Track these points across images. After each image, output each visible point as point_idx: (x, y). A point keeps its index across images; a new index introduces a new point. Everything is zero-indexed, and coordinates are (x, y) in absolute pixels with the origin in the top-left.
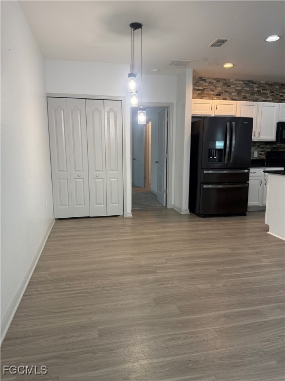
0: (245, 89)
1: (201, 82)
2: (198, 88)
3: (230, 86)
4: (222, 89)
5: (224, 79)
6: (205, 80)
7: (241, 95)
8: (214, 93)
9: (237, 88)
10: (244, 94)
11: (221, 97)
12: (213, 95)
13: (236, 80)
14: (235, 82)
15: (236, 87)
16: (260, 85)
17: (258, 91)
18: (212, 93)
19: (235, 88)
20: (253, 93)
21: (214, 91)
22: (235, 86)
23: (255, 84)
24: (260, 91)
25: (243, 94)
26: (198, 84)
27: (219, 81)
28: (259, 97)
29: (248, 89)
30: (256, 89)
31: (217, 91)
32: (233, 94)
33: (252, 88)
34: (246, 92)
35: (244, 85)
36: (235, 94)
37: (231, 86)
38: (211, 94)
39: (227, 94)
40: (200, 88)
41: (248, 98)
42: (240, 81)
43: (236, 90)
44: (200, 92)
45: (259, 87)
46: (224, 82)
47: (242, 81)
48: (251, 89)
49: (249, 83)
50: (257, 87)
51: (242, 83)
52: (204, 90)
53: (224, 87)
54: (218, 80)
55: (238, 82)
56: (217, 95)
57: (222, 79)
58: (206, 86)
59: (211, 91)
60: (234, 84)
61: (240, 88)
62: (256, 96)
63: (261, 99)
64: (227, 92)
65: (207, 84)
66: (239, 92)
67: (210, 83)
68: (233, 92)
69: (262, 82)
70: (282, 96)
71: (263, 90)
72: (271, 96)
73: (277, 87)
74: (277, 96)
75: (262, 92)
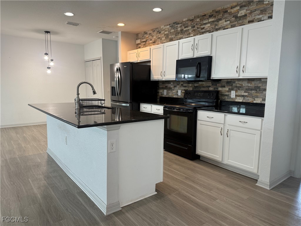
1: (145, 35)
2: (143, 40)
3: (161, 32)
4: (156, 37)
5: (157, 28)
7: (168, 38)
14: (164, 28)
16: (182, 23)
17: (181, 30)
18: (151, 42)
21: (152, 40)
22: (164, 32)
25: (170, 37)
26: (144, 37)
27: (154, 31)
28: (182, 35)
29: (173, 31)
32: (163, 39)
33: (177, 28)
34: (172, 34)
39: (159, 40)
43: (165, 35)
44: (144, 43)
49: (174, 24)
50: (180, 27)
51: (169, 26)
52: (146, 41)
56: (153, 43)
63: (184, 37)
65: (148, 36)
66: (167, 36)
67: (149, 34)
69: (184, 20)
70: (203, 28)
71: (185, 27)
72: (192, 31)
73: (198, 20)
74: (199, 29)
75: (184, 30)
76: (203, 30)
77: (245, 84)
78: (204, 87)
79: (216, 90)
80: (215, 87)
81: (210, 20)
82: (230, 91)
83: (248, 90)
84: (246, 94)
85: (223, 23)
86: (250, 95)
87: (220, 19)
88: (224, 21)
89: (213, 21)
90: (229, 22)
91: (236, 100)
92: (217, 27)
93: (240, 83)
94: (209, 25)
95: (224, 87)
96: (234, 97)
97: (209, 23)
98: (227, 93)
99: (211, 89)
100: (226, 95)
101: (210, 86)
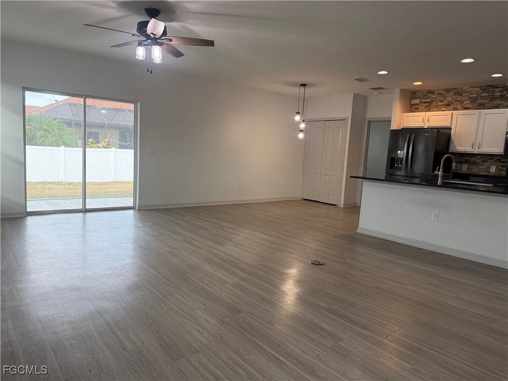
0: (482, 95)
1: (430, 95)
6: (433, 93)
8: (443, 103)
9: (471, 96)
10: (480, 101)
12: (442, 105)
13: (470, 87)
19: (468, 96)
21: (443, 102)
30: (498, 94)
31: (446, 102)
36: (469, 102)
37: (464, 94)
38: (439, 105)
40: (428, 101)
42: (476, 87)
44: (427, 104)
45: (503, 91)
46: (456, 91)
47: (480, 87)
51: (478, 89)
53: (455, 97)
54: (448, 91)
55: (472, 89)
57: (453, 89)
58: (434, 98)
59: (440, 102)
60: (468, 92)
65: (435, 96)
68: (466, 100)
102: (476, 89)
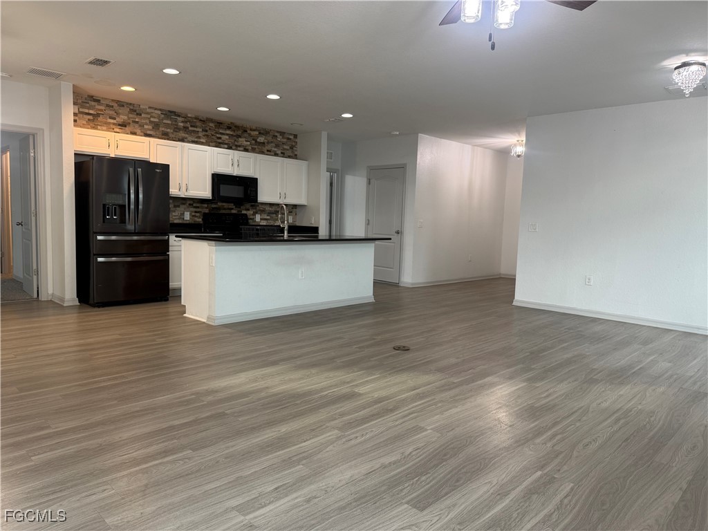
0: (165, 121)
1: (93, 103)
2: (87, 111)
3: (141, 115)
4: (129, 118)
5: (131, 104)
6: (98, 101)
7: (158, 129)
8: (115, 121)
9: (152, 119)
10: (163, 129)
11: (127, 129)
12: (114, 124)
13: (150, 108)
14: (149, 110)
15: (152, 117)
16: (186, 119)
17: (184, 127)
18: (112, 121)
19: (149, 119)
20: (177, 129)
21: (115, 119)
22: (149, 116)
23: (179, 116)
24: (188, 128)
25: (161, 129)
26: (88, 105)
27: (123, 106)
28: (187, 135)
29: (169, 122)
30: (182, 124)
31: (119, 120)
33: (176, 121)
34: (167, 126)
35: (163, 116)
36: (150, 127)
37: (143, 115)
38: (110, 123)
39: (137, 126)
40: (91, 112)
41: (170, 135)
42: (156, 109)
43: (151, 122)
44: (91, 117)
45: (186, 122)
46: (131, 107)
47: (160, 110)
48: (174, 123)
49: (171, 114)
50: (182, 122)
51: (159, 112)
52: (98, 115)
53: (131, 116)
54: (121, 104)
55: (152, 111)
56: (119, 125)
57: (127, 104)
58: (101, 110)
59: (111, 118)
60: (148, 113)
61: (156, 120)
62: (182, 134)
63: (190, 139)
64: (137, 122)
65: (103, 108)
66: (156, 126)
67: (108, 106)
68: (146, 124)
69: (189, 115)
70: (220, 138)
71: (191, 126)
72: (204, 136)
73: (211, 125)
74: (213, 137)
75: (190, 128)
76: (220, 141)
77: (268, 208)
78: (225, 209)
79: (240, 213)
80: (239, 209)
81: (228, 132)
82: (254, 214)
83: (270, 213)
84: (268, 217)
85: (242, 141)
86: (272, 219)
87: (239, 136)
88: (244, 139)
89: (232, 135)
90: (249, 143)
91: (261, 224)
92: (236, 143)
93: (263, 206)
94: (227, 137)
95: (248, 210)
96: (259, 220)
97: (227, 134)
98: (252, 217)
99: (233, 211)
100: (251, 219)
101: (233, 209)
102: (157, 112)
